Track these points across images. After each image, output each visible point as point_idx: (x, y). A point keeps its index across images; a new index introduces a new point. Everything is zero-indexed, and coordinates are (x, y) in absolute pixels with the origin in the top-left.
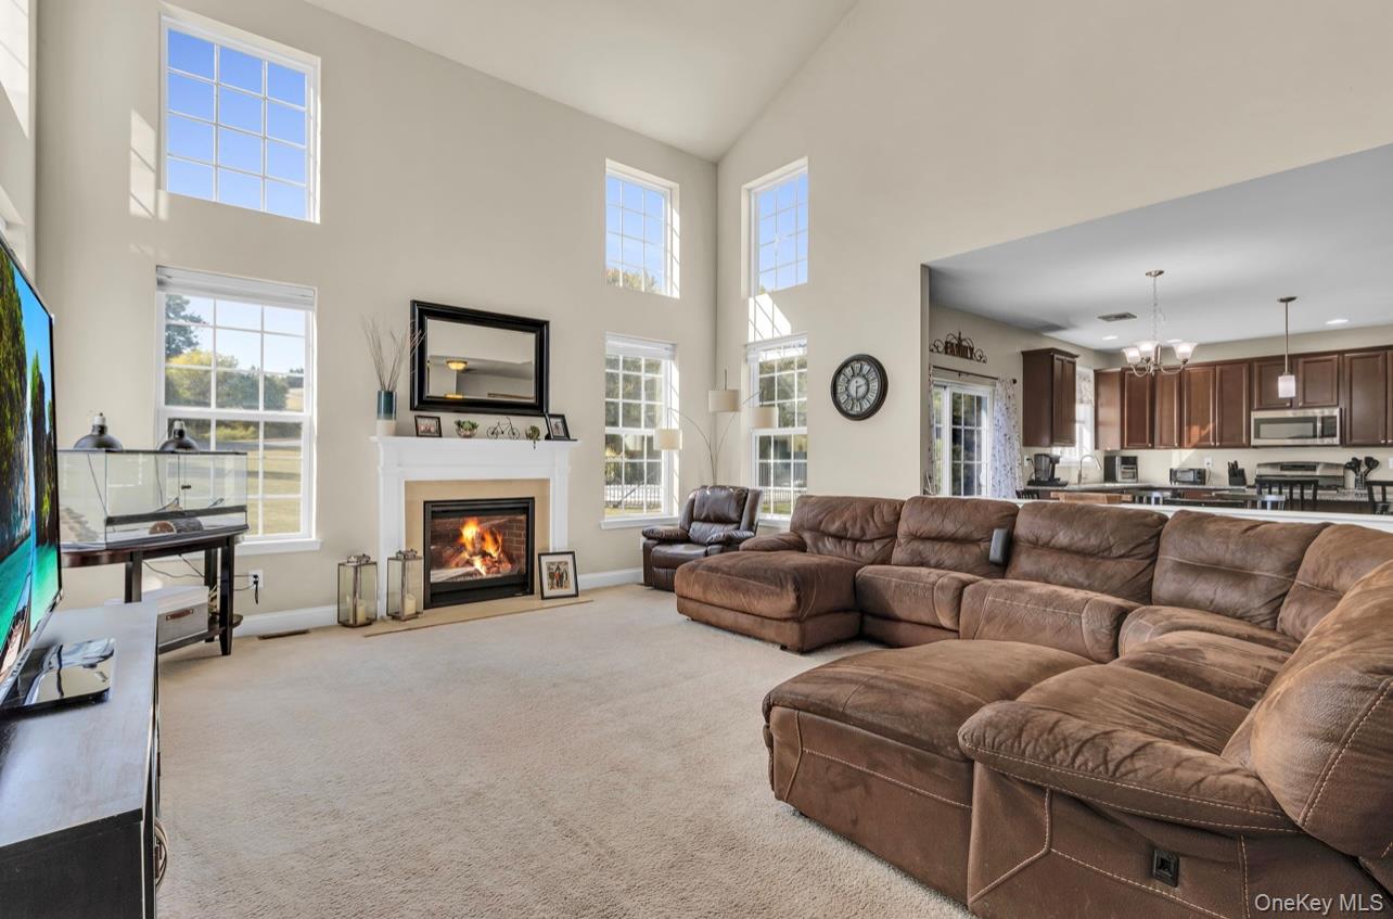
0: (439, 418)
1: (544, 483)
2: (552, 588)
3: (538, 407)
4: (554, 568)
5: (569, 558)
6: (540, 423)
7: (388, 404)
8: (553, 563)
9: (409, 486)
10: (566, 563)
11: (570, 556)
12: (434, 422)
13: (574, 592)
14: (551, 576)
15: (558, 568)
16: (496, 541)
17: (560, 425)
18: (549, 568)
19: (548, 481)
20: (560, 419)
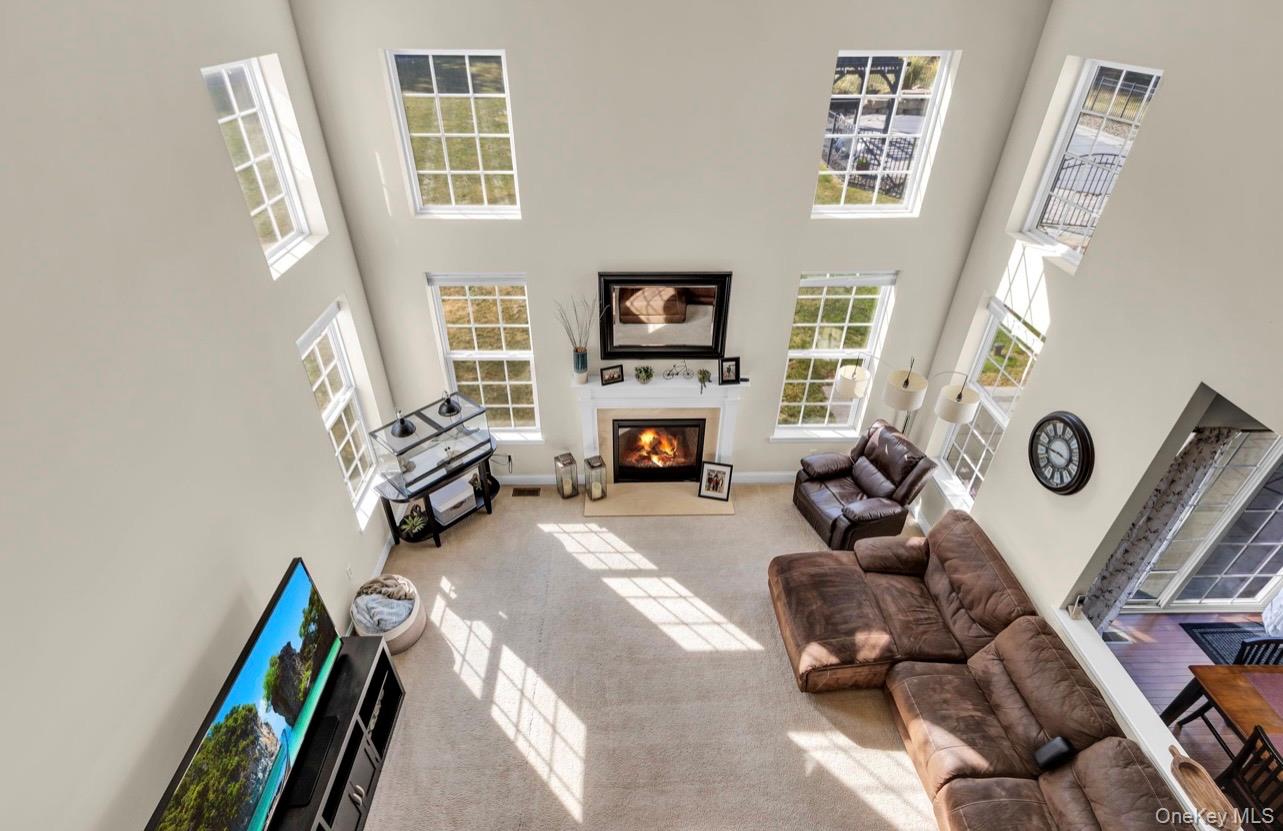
1: (715, 410)
2: (708, 489)
3: (714, 351)
4: (714, 475)
5: (727, 470)
6: (712, 366)
7: (581, 360)
8: (713, 471)
9: (600, 412)
10: (724, 473)
11: (729, 468)
13: (725, 497)
14: (710, 480)
15: (716, 476)
16: (672, 445)
17: (733, 368)
18: (709, 474)
19: (719, 409)
20: (734, 363)
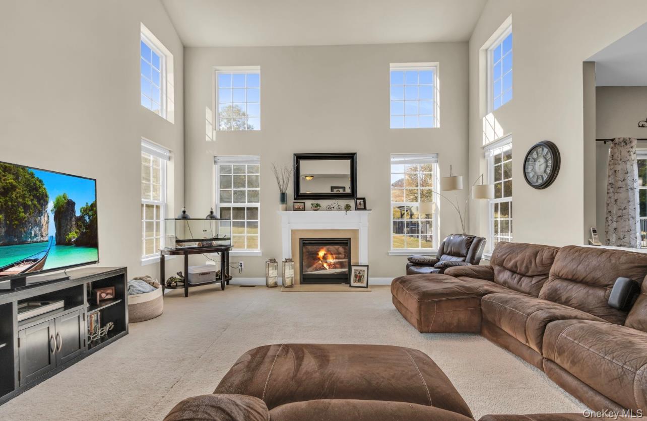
0: (304, 203)
1: (356, 232)
2: (355, 282)
3: (352, 195)
4: (358, 272)
5: (365, 268)
6: (352, 203)
7: (283, 198)
8: (357, 270)
9: (293, 232)
10: (364, 271)
11: (366, 267)
12: (302, 204)
13: (366, 286)
14: (356, 276)
15: (359, 273)
17: (362, 203)
18: (355, 273)
19: (358, 230)
20: (363, 201)
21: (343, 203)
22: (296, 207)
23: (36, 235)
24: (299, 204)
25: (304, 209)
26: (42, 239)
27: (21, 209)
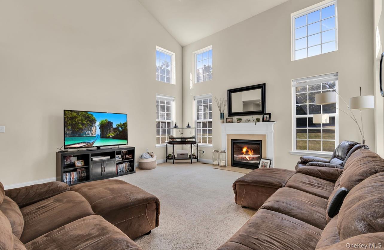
0: (233, 118)
1: (264, 136)
3: (262, 112)
4: (264, 163)
5: (269, 162)
6: (261, 117)
7: (222, 115)
8: (264, 162)
9: (228, 135)
10: (268, 163)
11: (270, 161)
12: (232, 119)
14: (262, 166)
15: (265, 164)
16: (251, 151)
17: (268, 117)
18: (262, 163)
19: (266, 135)
20: (269, 115)
21: (255, 117)
22: (228, 121)
23: (88, 134)
24: (229, 119)
25: (233, 122)
26: (92, 135)
27: (80, 125)
